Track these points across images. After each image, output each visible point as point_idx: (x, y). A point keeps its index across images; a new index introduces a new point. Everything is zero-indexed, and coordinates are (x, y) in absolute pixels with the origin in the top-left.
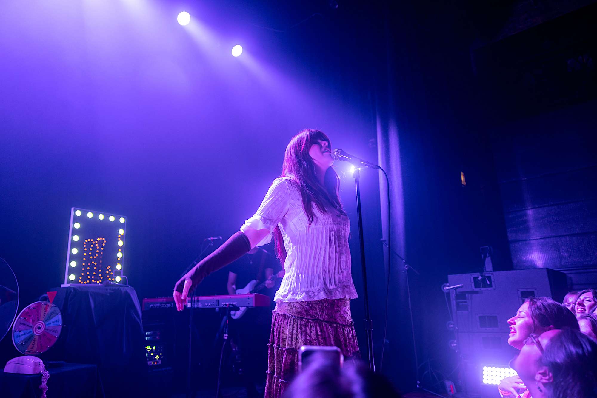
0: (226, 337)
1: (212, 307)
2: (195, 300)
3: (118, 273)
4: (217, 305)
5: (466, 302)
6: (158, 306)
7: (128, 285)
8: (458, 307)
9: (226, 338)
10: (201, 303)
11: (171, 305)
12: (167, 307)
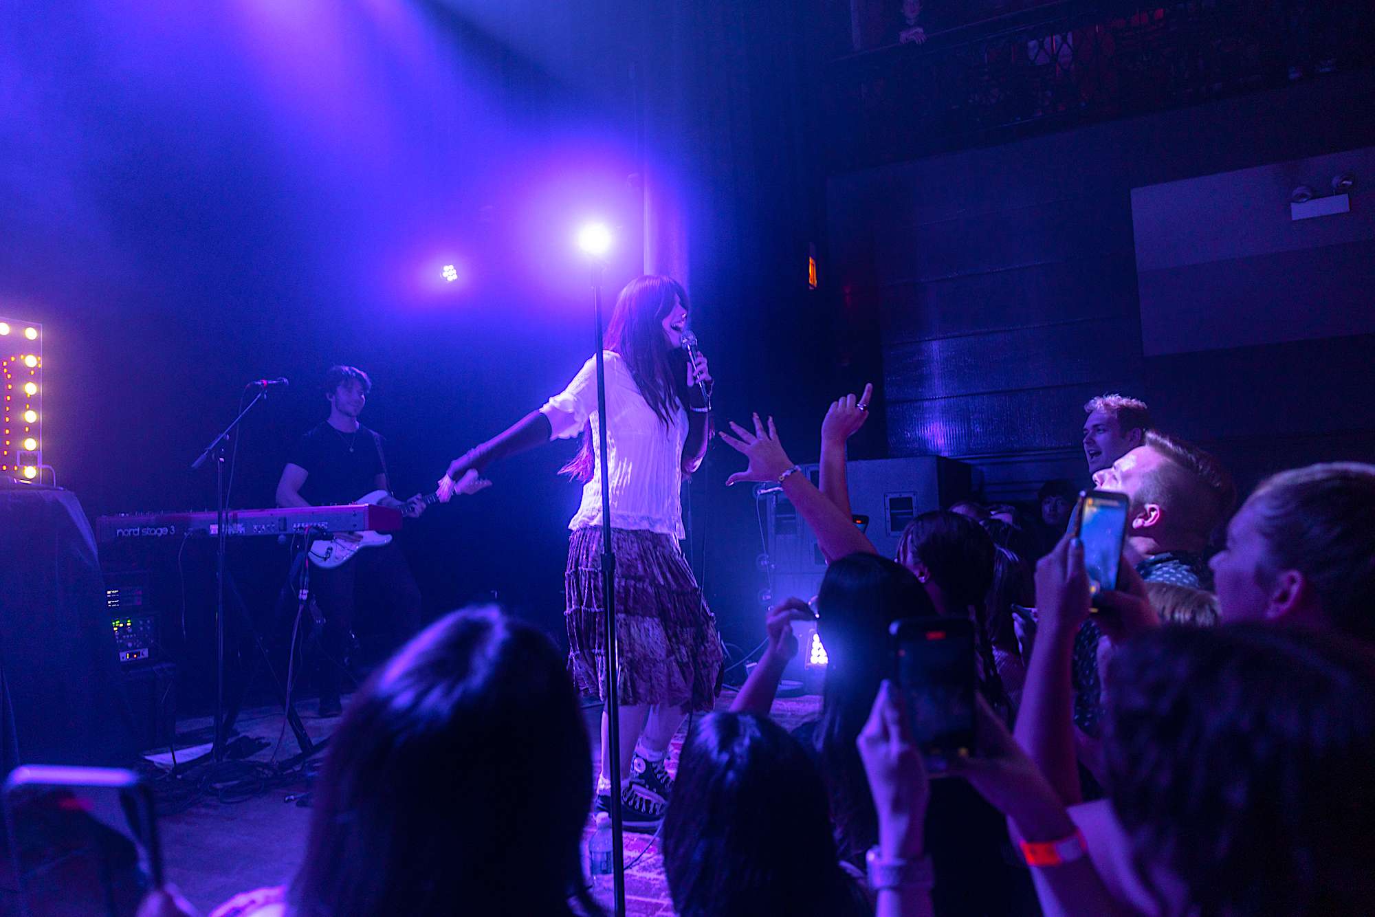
0: (304, 595)
1: (269, 532)
2: (229, 517)
3: (29, 459)
4: (282, 528)
5: (794, 518)
6: (136, 532)
7: (56, 486)
8: (779, 528)
9: (305, 597)
10: (242, 524)
11: (170, 529)
12: (160, 535)
